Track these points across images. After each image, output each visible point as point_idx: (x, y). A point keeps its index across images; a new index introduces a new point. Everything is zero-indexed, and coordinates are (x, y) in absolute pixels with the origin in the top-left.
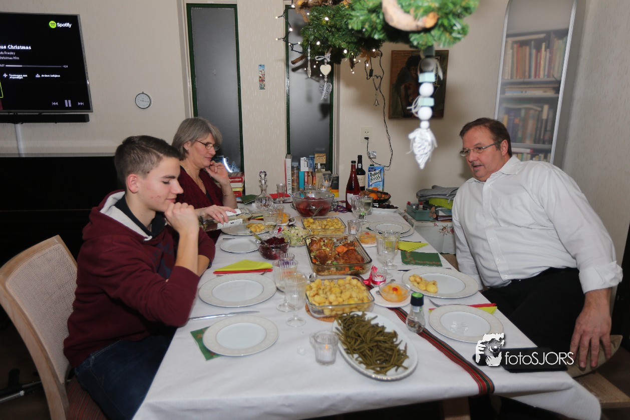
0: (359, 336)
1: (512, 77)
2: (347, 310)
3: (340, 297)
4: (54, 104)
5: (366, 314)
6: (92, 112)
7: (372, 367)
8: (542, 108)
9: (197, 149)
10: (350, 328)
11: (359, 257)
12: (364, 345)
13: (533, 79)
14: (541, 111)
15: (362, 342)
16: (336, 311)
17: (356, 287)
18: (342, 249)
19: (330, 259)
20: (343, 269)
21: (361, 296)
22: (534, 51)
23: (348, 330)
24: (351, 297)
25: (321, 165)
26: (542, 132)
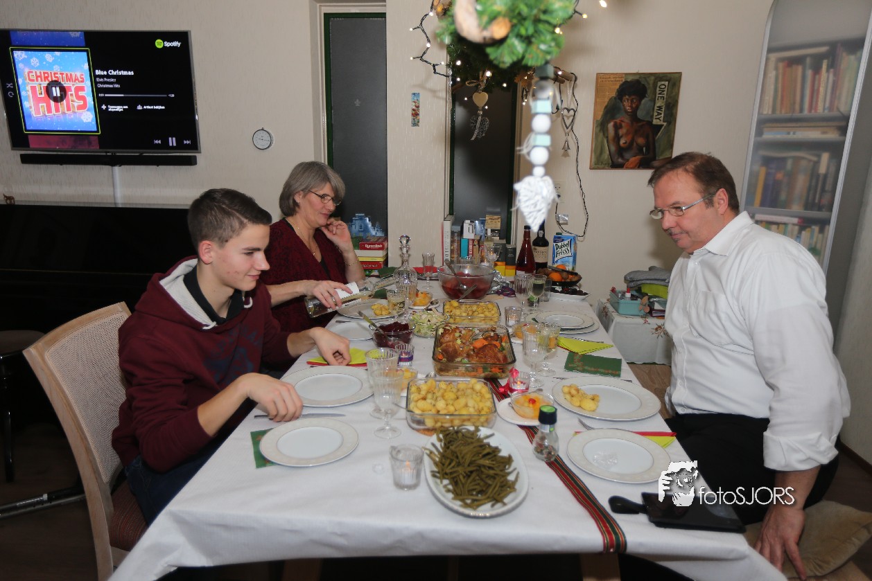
0: (457, 457)
1: (774, 111)
2: (457, 422)
3: (453, 405)
4: (156, 142)
5: (479, 430)
6: (200, 152)
7: (461, 498)
8: (819, 156)
9: (310, 203)
10: (451, 446)
11: (500, 354)
12: (460, 469)
13: (806, 112)
14: (817, 163)
15: (458, 464)
16: (442, 423)
17: (479, 394)
18: (481, 343)
19: (460, 355)
20: (474, 369)
21: (481, 405)
22: (809, 73)
23: (448, 448)
24: (466, 406)
25: (493, 231)
26: (818, 193)
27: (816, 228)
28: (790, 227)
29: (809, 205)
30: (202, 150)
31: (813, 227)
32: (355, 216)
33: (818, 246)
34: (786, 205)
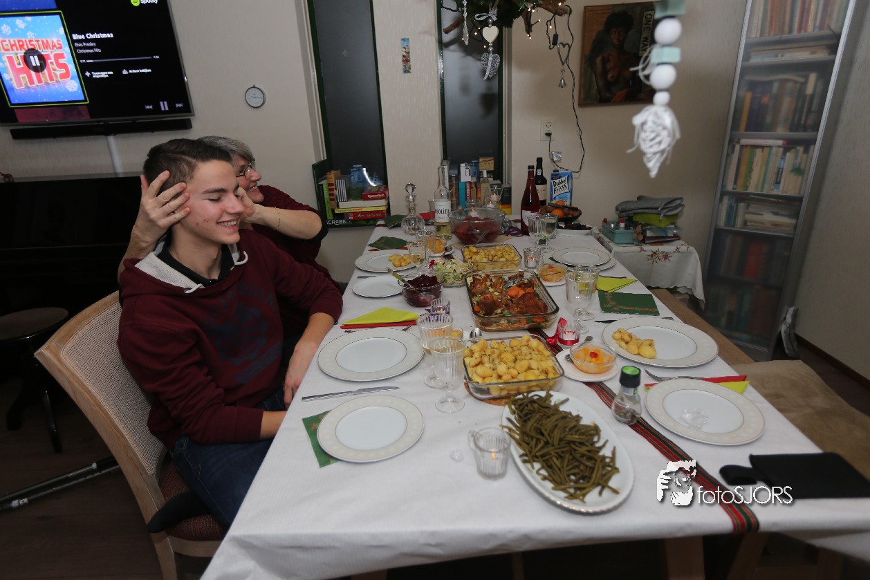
0: (542, 434)
1: (762, 34)
2: (523, 389)
3: (514, 367)
4: (148, 107)
5: (551, 396)
6: (194, 115)
7: (563, 487)
8: (807, 78)
10: (529, 419)
11: (540, 303)
13: (795, 34)
14: (804, 84)
15: (547, 443)
16: (508, 391)
17: (536, 352)
18: (515, 291)
19: (499, 307)
20: (517, 321)
21: (544, 365)
23: (525, 421)
24: (530, 368)
25: (488, 172)
26: (804, 114)
27: (801, 149)
28: (774, 150)
29: (794, 127)
30: (196, 113)
31: (798, 148)
32: (353, 168)
33: (802, 166)
34: (772, 127)
